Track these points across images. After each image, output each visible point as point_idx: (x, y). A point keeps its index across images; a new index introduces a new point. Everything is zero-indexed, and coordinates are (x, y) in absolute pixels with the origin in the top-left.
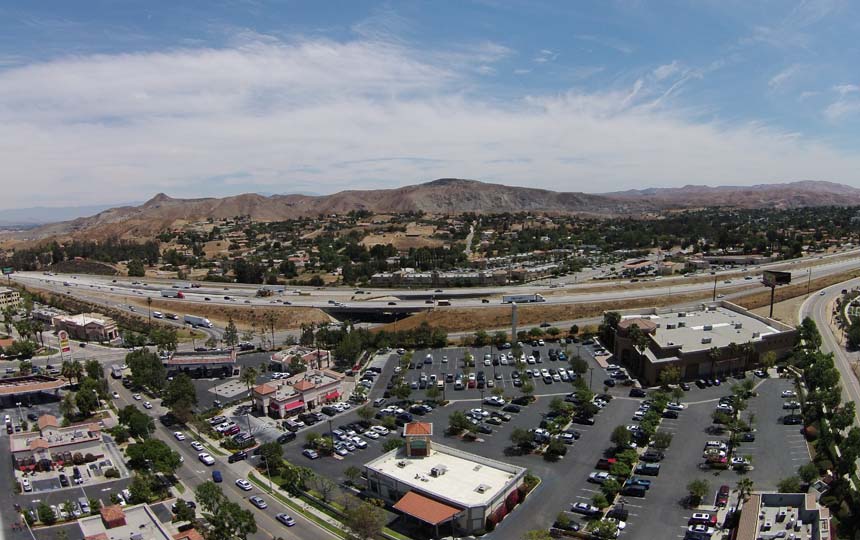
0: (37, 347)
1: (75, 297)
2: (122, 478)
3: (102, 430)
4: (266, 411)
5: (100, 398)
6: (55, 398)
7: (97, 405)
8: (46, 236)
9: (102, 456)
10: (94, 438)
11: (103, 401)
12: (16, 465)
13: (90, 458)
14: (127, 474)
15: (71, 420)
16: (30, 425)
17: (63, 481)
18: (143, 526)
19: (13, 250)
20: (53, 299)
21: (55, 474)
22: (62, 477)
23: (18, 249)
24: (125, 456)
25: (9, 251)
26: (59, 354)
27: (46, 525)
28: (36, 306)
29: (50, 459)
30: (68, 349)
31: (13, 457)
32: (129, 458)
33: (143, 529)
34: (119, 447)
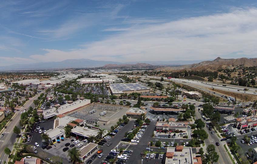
0: (175, 99)
1: (190, 86)
2: (188, 139)
3: (188, 125)
4: (237, 127)
5: (191, 115)
6: (177, 114)
7: (190, 117)
8: (182, 68)
9: (185, 132)
10: (185, 126)
11: (192, 117)
12: (155, 129)
13: (181, 132)
14: (190, 138)
15: (180, 120)
16: (166, 120)
17: (169, 136)
18: (186, 153)
19: (172, 72)
20: (183, 86)
21: (167, 134)
22: (169, 135)
23: (173, 72)
24: (192, 133)
25: (170, 72)
26: (182, 102)
27: (156, 146)
28: (177, 88)
29: (168, 130)
30: (185, 101)
31: (156, 127)
32: (193, 134)
33: (186, 154)
34: (192, 130)
